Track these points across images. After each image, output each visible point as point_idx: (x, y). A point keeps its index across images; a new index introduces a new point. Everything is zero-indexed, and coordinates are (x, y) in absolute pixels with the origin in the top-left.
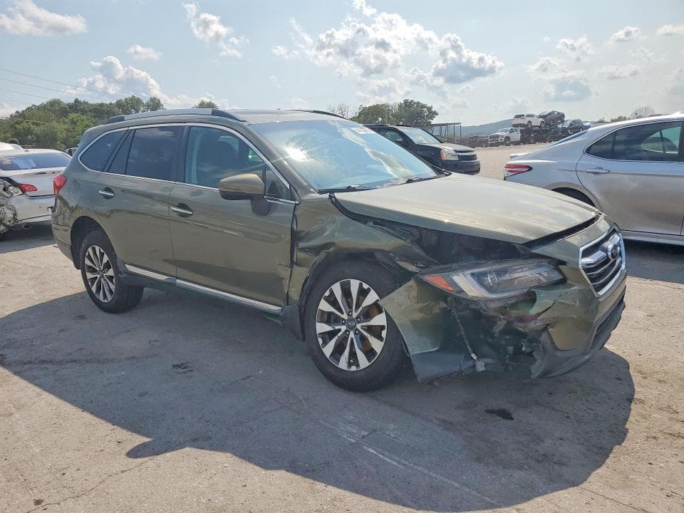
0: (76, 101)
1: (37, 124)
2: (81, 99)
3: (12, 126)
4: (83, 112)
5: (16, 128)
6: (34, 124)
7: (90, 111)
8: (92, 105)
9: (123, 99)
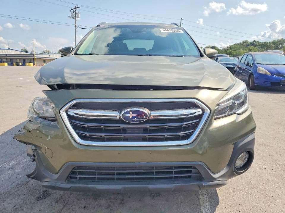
0: (255, 41)
1: (234, 51)
2: (257, 40)
3: (226, 51)
4: (256, 46)
5: (226, 52)
6: (233, 50)
7: (259, 45)
8: (261, 43)
9: (277, 40)
